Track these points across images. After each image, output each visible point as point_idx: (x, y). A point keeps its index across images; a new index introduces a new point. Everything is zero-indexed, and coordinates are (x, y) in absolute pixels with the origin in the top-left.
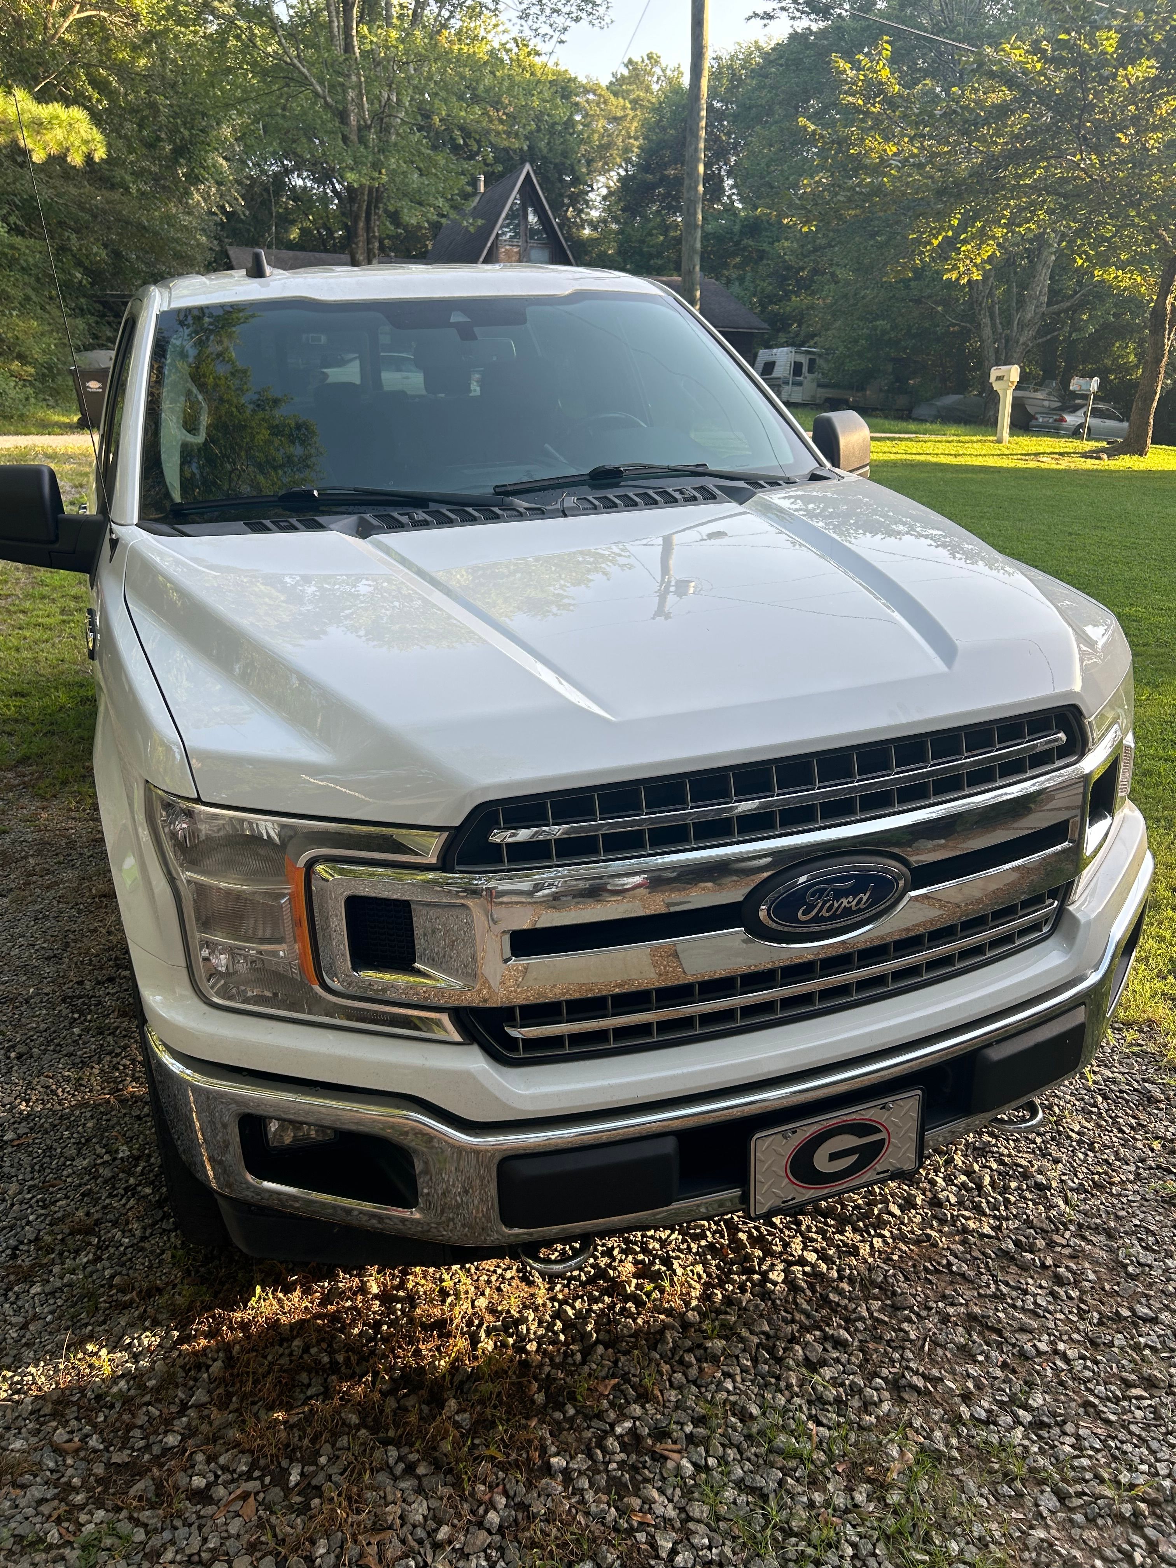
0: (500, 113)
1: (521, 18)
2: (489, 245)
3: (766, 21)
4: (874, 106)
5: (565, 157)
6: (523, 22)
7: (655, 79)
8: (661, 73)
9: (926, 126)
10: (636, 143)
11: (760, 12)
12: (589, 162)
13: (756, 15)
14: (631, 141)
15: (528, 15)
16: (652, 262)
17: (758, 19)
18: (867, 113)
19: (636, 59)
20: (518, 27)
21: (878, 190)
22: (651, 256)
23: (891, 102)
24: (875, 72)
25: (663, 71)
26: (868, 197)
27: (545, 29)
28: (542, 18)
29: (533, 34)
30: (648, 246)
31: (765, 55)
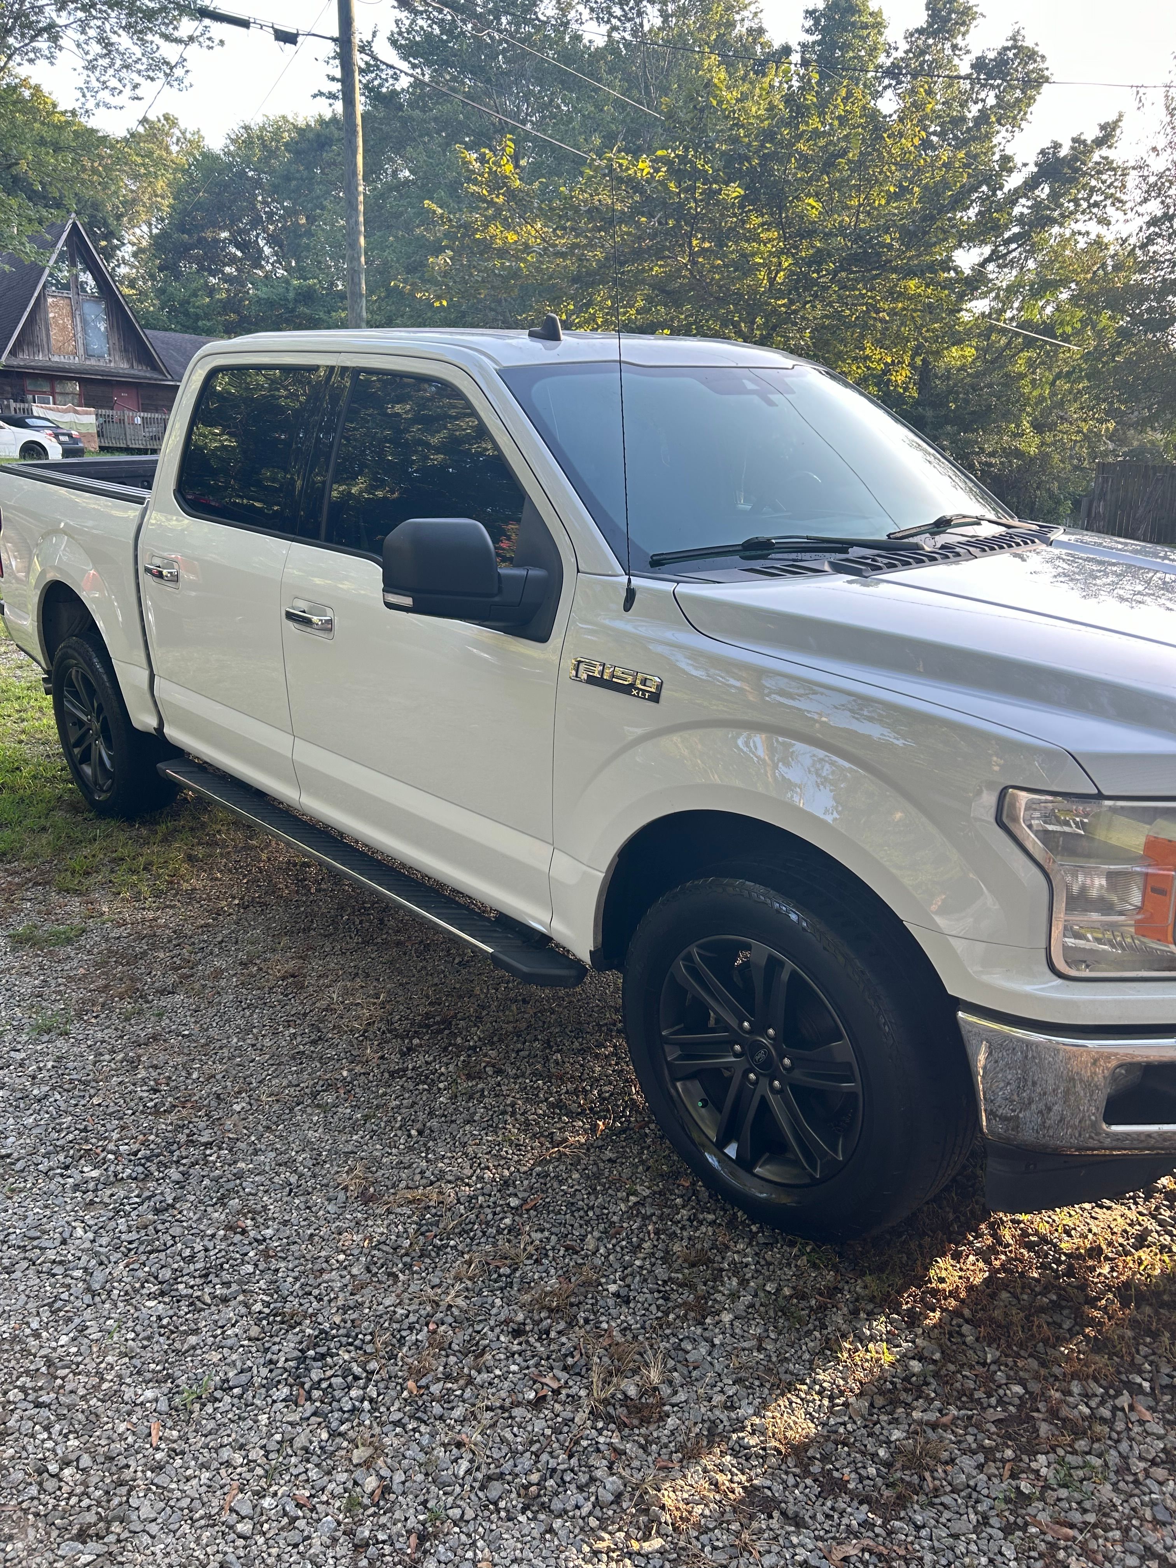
0: (96, 164)
1: (87, 69)
2: (36, 294)
3: (331, 101)
4: (497, 197)
5: (97, 210)
6: (90, 73)
7: (174, 140)
8: (180, 135)
9: (568, 220)
10: (166, 202)
11: (325, 91)
12: (119, 217)
13: (321, 94)
14: (159, 199)
15: (94, 68)
16: (200, 323)
17: (324, 98)
18: (491, 203)
19: (152, 117)
20: (84, 77)
21: (515, 274)
22: (198, 317)
23: (511, 194)
24: (500, 166)
25: (183, 133)
26: (505, 279)
27: (113, 83)
28: (111, 72)
29: (100, 85)
30: (194, 307)
31: (301, 131)
